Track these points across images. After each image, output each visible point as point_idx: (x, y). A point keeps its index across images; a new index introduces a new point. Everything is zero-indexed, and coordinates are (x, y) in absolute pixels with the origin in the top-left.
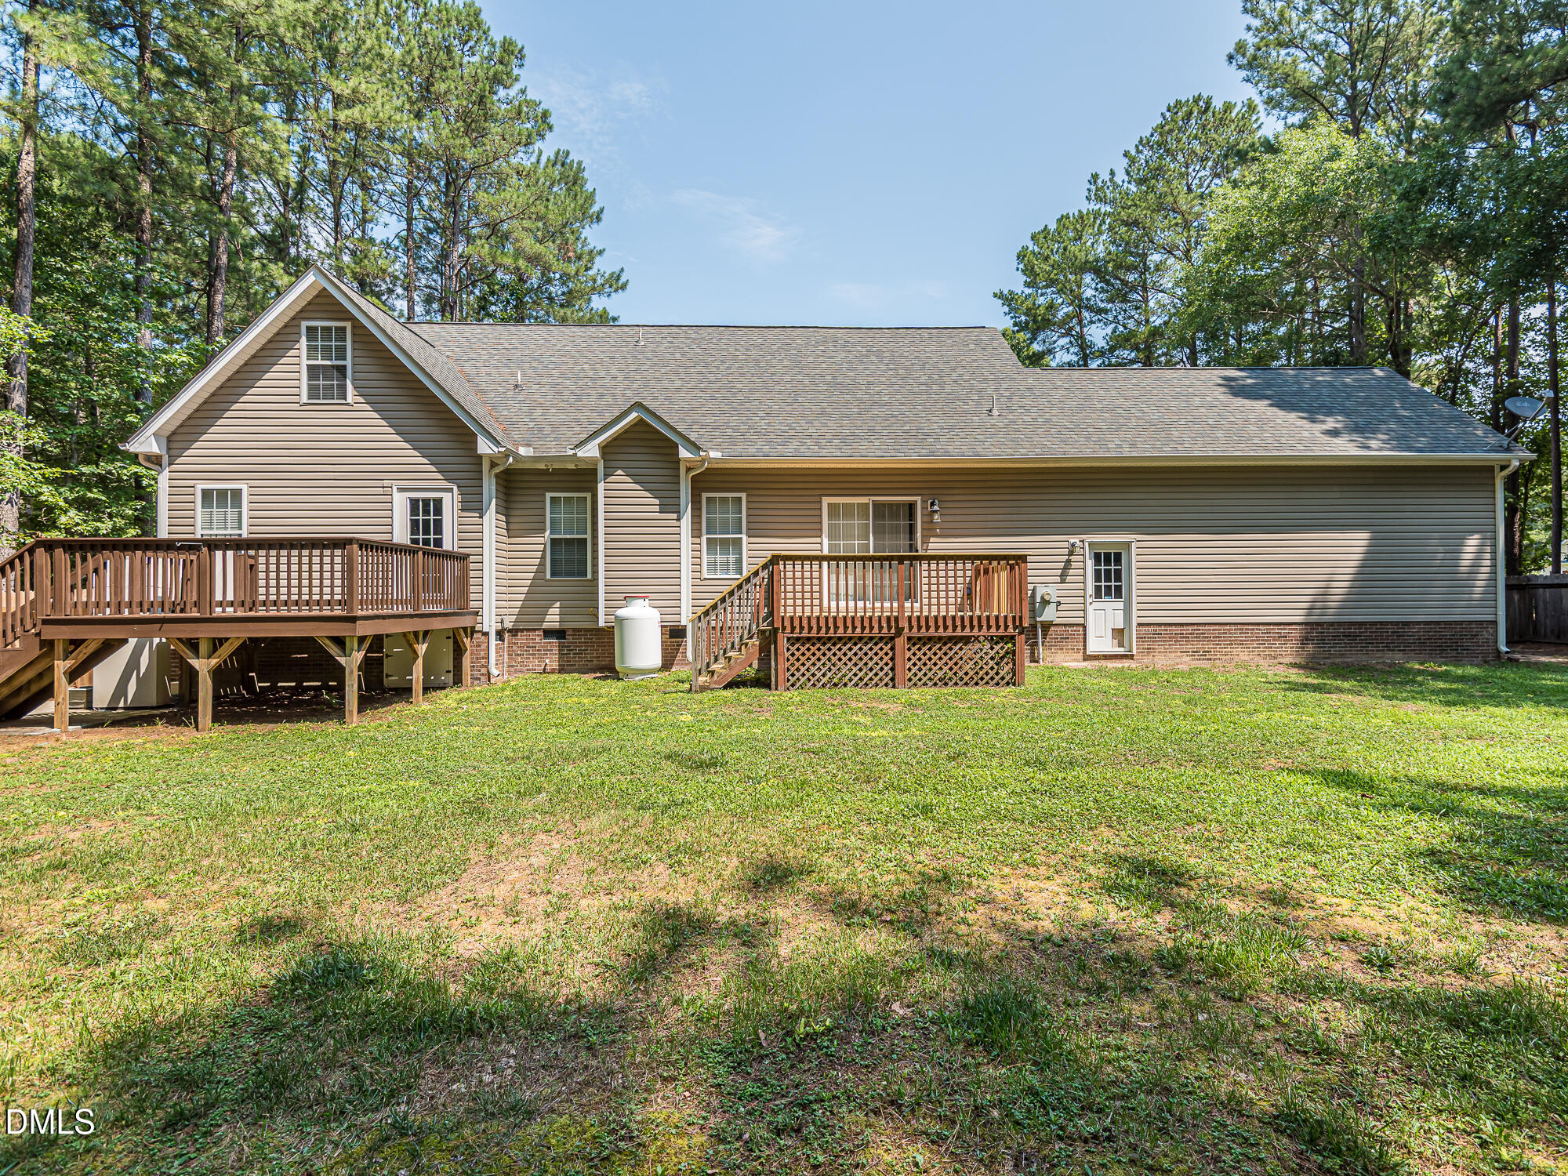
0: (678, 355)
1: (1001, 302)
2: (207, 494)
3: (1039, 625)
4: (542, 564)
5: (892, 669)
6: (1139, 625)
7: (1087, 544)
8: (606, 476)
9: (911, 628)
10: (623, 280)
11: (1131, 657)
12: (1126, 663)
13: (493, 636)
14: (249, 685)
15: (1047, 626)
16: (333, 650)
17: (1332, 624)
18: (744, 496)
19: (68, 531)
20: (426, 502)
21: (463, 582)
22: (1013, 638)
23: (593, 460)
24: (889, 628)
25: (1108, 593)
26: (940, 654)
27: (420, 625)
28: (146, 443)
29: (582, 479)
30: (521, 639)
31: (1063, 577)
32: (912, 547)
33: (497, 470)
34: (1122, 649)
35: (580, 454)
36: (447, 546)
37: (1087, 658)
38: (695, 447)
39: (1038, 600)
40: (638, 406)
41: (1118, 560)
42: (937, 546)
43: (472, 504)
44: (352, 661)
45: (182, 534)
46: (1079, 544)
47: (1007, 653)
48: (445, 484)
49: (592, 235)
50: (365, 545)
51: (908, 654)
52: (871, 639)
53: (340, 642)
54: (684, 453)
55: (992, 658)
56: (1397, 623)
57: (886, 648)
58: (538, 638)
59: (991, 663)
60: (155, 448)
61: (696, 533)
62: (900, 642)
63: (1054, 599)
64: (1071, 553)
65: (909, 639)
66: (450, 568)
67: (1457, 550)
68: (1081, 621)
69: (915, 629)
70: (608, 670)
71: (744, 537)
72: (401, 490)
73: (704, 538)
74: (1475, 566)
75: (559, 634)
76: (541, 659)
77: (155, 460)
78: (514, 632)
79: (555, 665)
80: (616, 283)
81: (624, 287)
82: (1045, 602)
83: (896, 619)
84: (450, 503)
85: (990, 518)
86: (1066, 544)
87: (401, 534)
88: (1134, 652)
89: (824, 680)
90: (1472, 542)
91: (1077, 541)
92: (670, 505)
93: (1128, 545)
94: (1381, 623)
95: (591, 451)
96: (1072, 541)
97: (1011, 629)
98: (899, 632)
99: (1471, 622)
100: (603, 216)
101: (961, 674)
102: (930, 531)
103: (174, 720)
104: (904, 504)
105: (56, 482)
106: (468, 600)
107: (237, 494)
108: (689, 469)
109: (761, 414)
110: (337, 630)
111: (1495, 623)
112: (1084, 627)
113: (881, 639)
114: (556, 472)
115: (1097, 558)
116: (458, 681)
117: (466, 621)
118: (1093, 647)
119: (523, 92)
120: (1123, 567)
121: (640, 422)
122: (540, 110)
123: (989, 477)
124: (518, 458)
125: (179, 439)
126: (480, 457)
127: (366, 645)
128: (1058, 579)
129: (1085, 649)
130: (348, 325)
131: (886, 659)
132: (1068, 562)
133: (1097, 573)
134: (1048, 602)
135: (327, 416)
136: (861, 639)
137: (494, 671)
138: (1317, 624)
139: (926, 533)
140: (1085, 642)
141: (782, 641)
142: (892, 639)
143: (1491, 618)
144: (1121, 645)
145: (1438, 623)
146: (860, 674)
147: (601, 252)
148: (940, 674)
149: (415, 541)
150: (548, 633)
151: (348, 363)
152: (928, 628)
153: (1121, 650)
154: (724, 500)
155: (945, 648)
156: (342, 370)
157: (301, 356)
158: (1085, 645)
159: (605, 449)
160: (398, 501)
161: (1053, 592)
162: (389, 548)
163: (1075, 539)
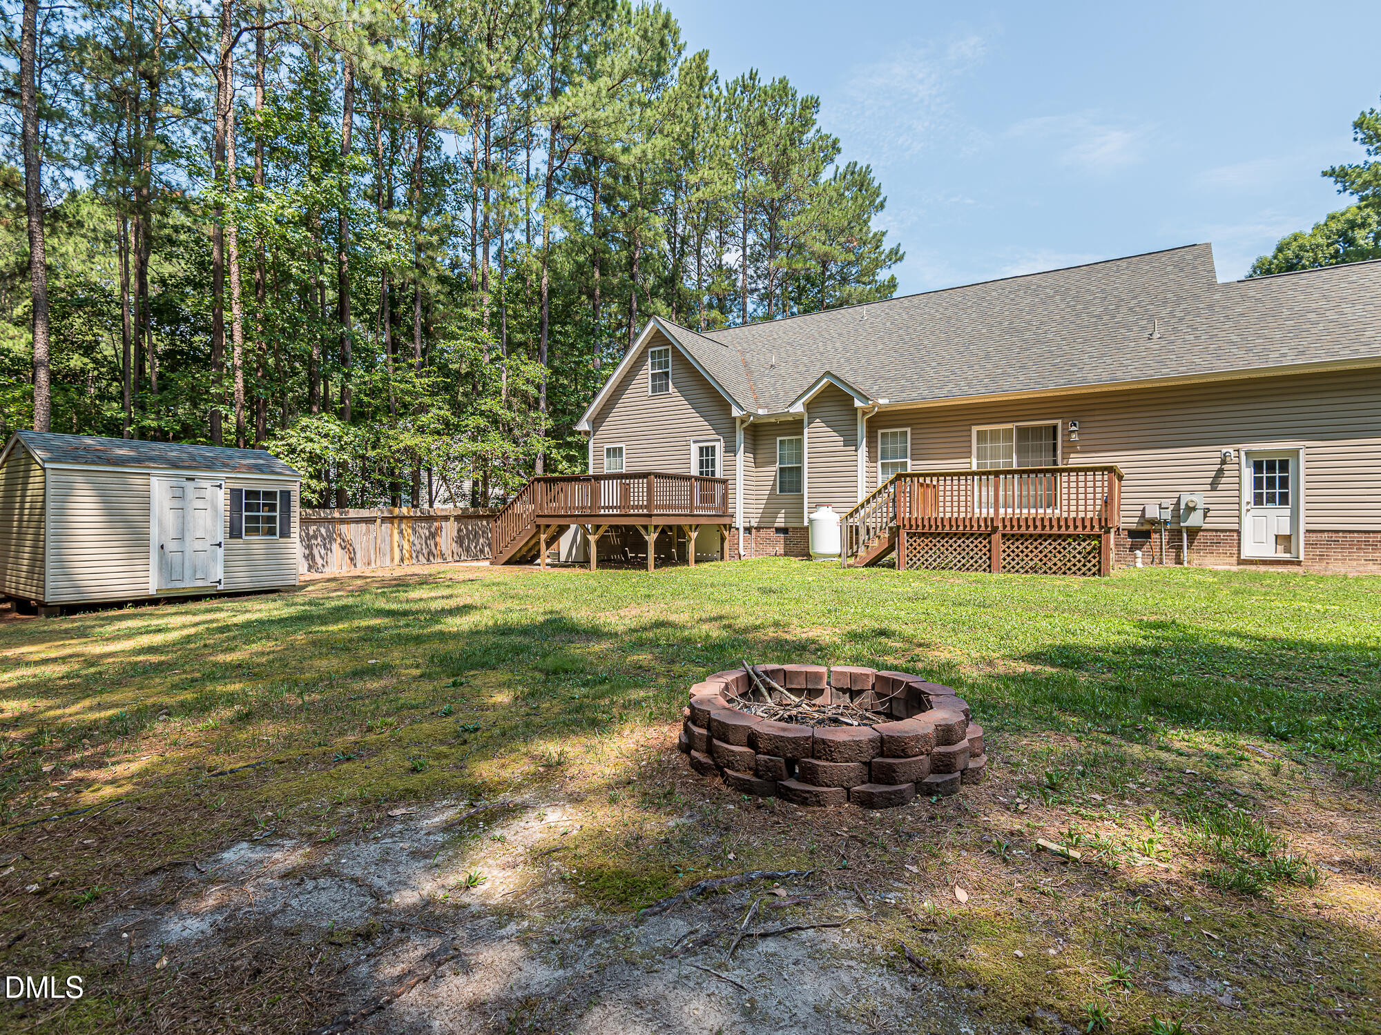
0: (888, 324)
1: (1333, 179)
2: (608, 450)
3: (1184, 530)
4: (774, 485)
5: (989, 558)
6: (1308, 531)
7: (1243, 454)
8: (809, 423)
9: (1005, 527)
10: (901, 252)
11: (1299, 563)
12: (1295, 569)
13: (742, 530)
14: (625, 555)
15: (1193, 532)
16: (643, 532)
18: (909, 430)
19: (561, 473)
20: (707, 448)
21: (725, 497)
22: (1099, 536)
23: (801, 414)
24: (986, 526)
25: (1271, 499)
26: (1031, 547)
27: (694, 521)
28: (583, 426)
29: (795, 426)
30: (763, 533)
31: (1214, 485)
32: (1055, 463)
33: (745, 425)
34: (1288, 555)
35: (792, 410)
36: (717, 476)
37: (1241, 562)
38: (865, 398)
39: (1183, 506)
40: (828, 373)
41: (1284, 466)
42: (1076, 460)
43: (731, 449)
44: (651, 538)
45: (599, 472)
46: (1233, 454)
47: (1094, 548)
48: (717, 437)
49: (876, 223)
50: (658, 476)
51: (1004, 547)
52: (972, 535)
53: (646, 527)
54: (858, 403)
55: (1080, 553)
57: (984, 542)
58: (772, 533)
59: (1078, 556)
60: (587, 428)
61: (872, 458)
62: (996, 537)
63: (1200, 505)
64: (1223, 462)
65: (1004, 535)
66: (718, 488)
68: (1236, 527)
69: (1008, 528)
70: (806, 555)
71: (909, 461)
72: (695, 442)
73: (879, 463)
75: (784, 531)
76: (774, 547)
77: (587, 433)
78: (758, 529)
79: (782, 551)
80: (896, 256)
81: (901, 259)
82: (1191, 509)
83: (992, 520)
84: (719, 447)
85: (1131, 434)
86: (1218, 454)
87: (695, 471)
88: (1302, 558)
89: (935, 564)
91: (1231, 450)
92: (851, 441)
93: (1297, 451)
95: (799, 408)
96: (1224, 451)
97: (1097, 529)
98: (995, 529)
100: (886, 204)
101: (1050, 564)
102: (1070, 448)
103: (582, 567)
104: (1047, 427)
105: (558, 446)
106: (727, 508)
107: (621, 449)
108: (864, 413)
109: (934, 364)
110: (644, 521)
112: (1239, 532)
113: (980, 535)
114: (782, 423)
115: (1258, 466)
116: (722, 558)
117: (726, 521)
118: (1248, 552)
119: (818, 131)
120: (1291, 475)
121: (831, 385)
122: (830, 141)
123: (1132, 398)
124: (756, 415)
125: (597, 422)
126: (735, 418)
127: (659, 530)
128: (1209, 487)
129: (1239, 553)
130: (670, 347)
131: (984, 550)
132: (1221, 471)
133: (1257, 481)
134: (1194, 509)
135: (661, 402)
136: (964, 534)
137: (742, 553)
139: (1066, 450)
140: (1239, 547)
141: (903, 535)
142: (989, 535)
144: (1287, 550)
146: (963, 561)
147: (884, 234)
148: (1031, 564)
149: (701, 473)
150: (778, 530)
151: (670, 370)
152: (1019, 527)
153: (1284, 556)
154: (895, 434)
155: (1035, 544)
156: (667, 374)
157: (648, 370)
158: (1239, 550)
159: (809, 406)
160: (694, 449)
161: (1199, 500)
162: (688, 478)
163: (1229, 449)
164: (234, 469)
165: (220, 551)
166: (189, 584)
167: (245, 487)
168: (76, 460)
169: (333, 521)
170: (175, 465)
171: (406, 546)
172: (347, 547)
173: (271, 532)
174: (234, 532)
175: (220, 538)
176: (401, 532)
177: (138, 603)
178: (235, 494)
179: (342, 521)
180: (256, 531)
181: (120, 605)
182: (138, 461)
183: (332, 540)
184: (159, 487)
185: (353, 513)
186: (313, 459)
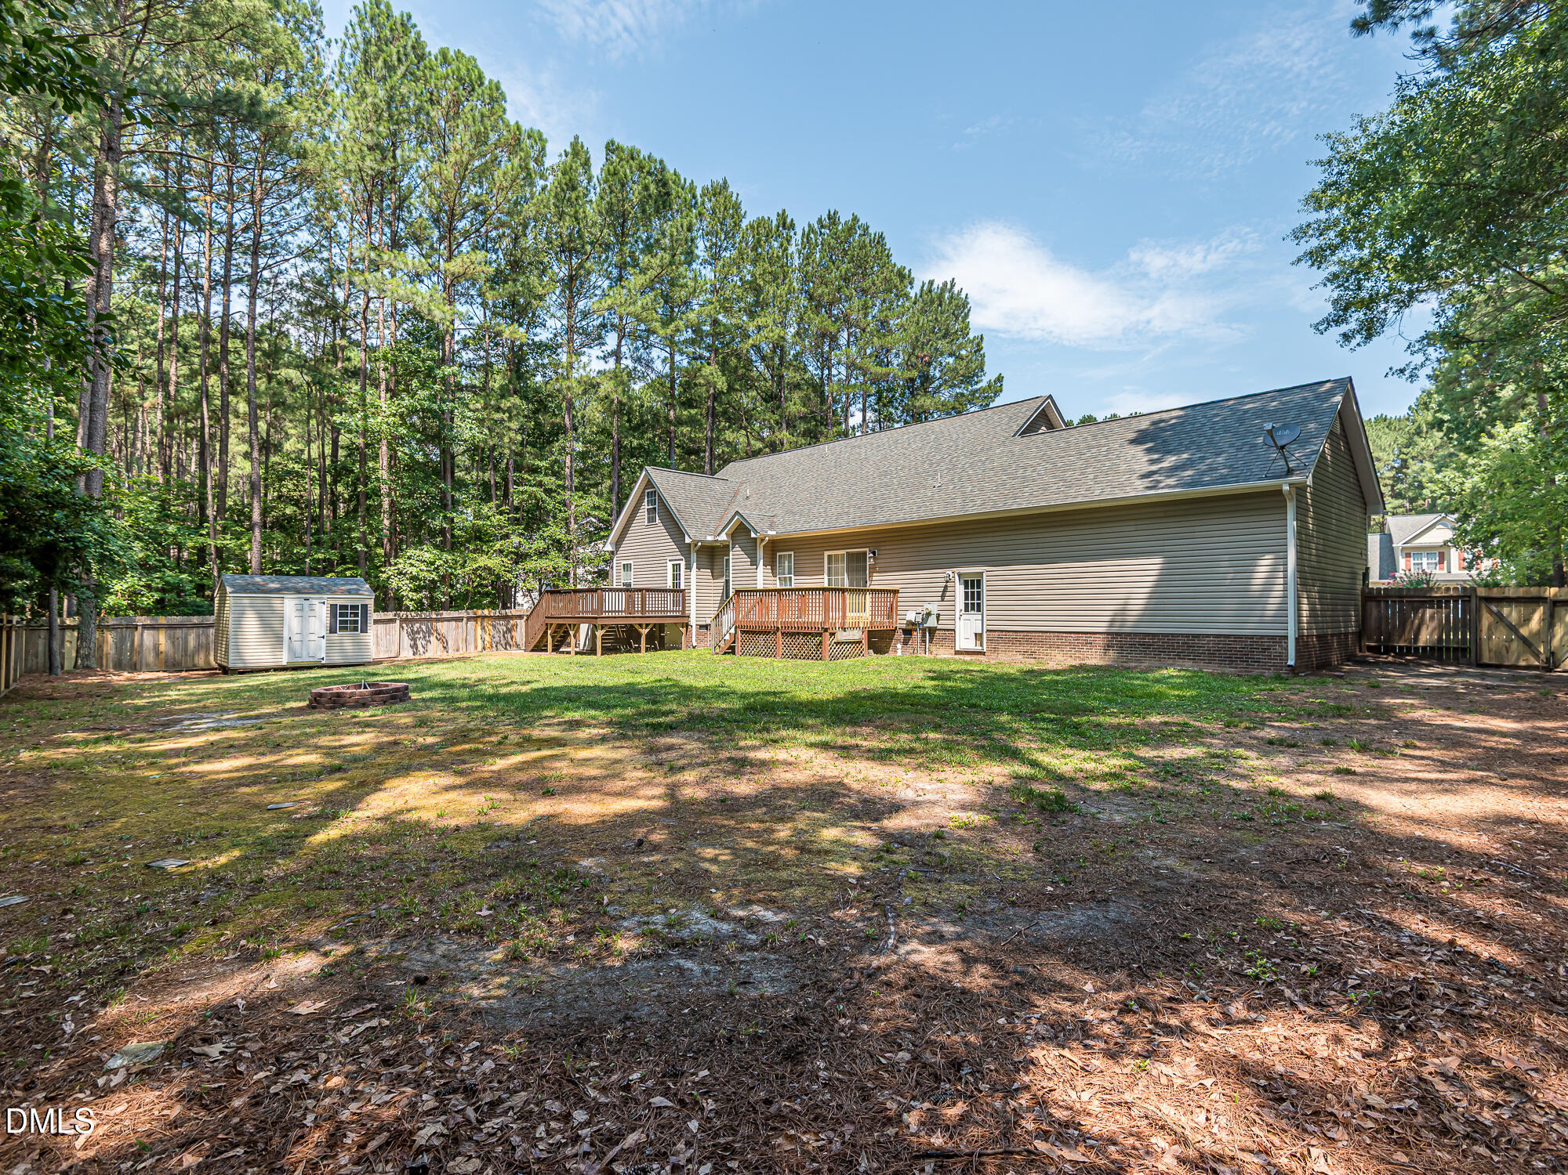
2: (624, 565)
3: (927, 630)
5: (776, 648)
6: (988, 630)
7: (957, 575)
8: (731, 549)
11: (985, 653)
12: (982, 657)
13: (694, 628)
15: (932, 631)
16: (637, 628)
17: (1129, 634)
18: (792, 553)
20: (676, 566)
21: (685, 602)
22: (822, 634)
23: (726, 542)
24: (774, 627)
25: (973, 608)
26: (794, 641)
27: (667, 621)
28: (609, 547)
29: (724, 550)
31: (942, 598)
32: (865, 580)
33: (695, 548)
35: (721, 538)
36: (681, 587)
37: (957, 653)
38: (756, 532)
39: (926, 612)
40: (736, 514)
41: (979, 585)
42: (877, 578)
43: (689, 567)
44: (644, 632)
46: (952, 575)
47: (820, 642)
48: (681, 557)
50: (648, 590)
51: (783, 641)
52: (769, 632)
53: (640, 625)
54: (755, 535)
55: (814, 645)
56: (1187, 636)
57: (774, 638)
59: (814, 647)
60: (611, 549)
62: (779, 635)
63: (935, 612)
64: (946, 581)
65: (782, 633)
66: (682, 596)
67: (1249, 569)
68: (952, 627)
69: (783, 628)
71: (794, 576)
72: (670, 561)
73: (778, 577)
74: (1268, 585)
77: (612, 553)
82: (930, 615)
83: (776, 622)
84: (683, 564)
85: (903, 559)
86: (943, 575)
87: (670, 585)
88: (985, 650)
89: (753, 652)
90: (1265, 563)
92: (754, 562)
93: (983, 574)
94: (1173, 635)
95: (724, 536)
96: (946, 573)
97: (820, 629)
98: (778, 629)
99: (1262, 637)
101: (802, 653)
102: (873, 569)
104: (862, 553)
106: (686, 611)
107: (631, 564)
108: (759, 542)
110: (638, 621)
111: (1286, 637)
112: (955, 631)
113: (772, 633)
114: (716, 548)
115: (966, 583)
116: (682, 648)
117: (685, 620)
118: (960, 645)
120: (982, 590)
121: (739, 522)
123: (904, 533)
124: (700, 542)
125: (617, 543)
126: (689, 543)
127: (649, 627)
128: (939, 599)
129: (954, 646)
130: (655, 490)
131: (774, 643)
132: (945, 587)
133: (966, 594)
134: (932, 614)
135: (652, 530)
136: (765, 632)
137: (693, 643)
138: (1117, 634)
139: (871, 571)
140: (955, 641)
141: (739, 632)
142: (776, 633)
143: (1281, 633)
144: (981, 644)
145: (1228, 636)
146: (765, 650)
148: (794, 652)
149: (673, 586)
151: (656, 507)
152: (788, 628)
153: (979, 648)
154: (782, 556)
155: (796, 639)
156: (655, 511)
157: (645, 506)
158: (955, 644)
159: (730, 536)
160: (670, 565)
161: (934, 608)
162: (666, 591)
163: (949, 572)
164: (334, 592)
165: (324, 641)
166: (305, 660)
167: (339, 603)
168: (245, 591)
169: (431, 620)
170: (298, 592)
171: (487, 638)
172: (442, 639)
173: (356, 629)
174: (332, 631)
175: (324, 633)
176: (483, 628)
177: (276, 669)
178: (333, 607)
179: (437, 620)
180: (346, 629)
181: (267, 670)
182: (278, 591)
183: (430, 634)
184: (289, 605)
185: (446, 614)
186: (414, 578)
